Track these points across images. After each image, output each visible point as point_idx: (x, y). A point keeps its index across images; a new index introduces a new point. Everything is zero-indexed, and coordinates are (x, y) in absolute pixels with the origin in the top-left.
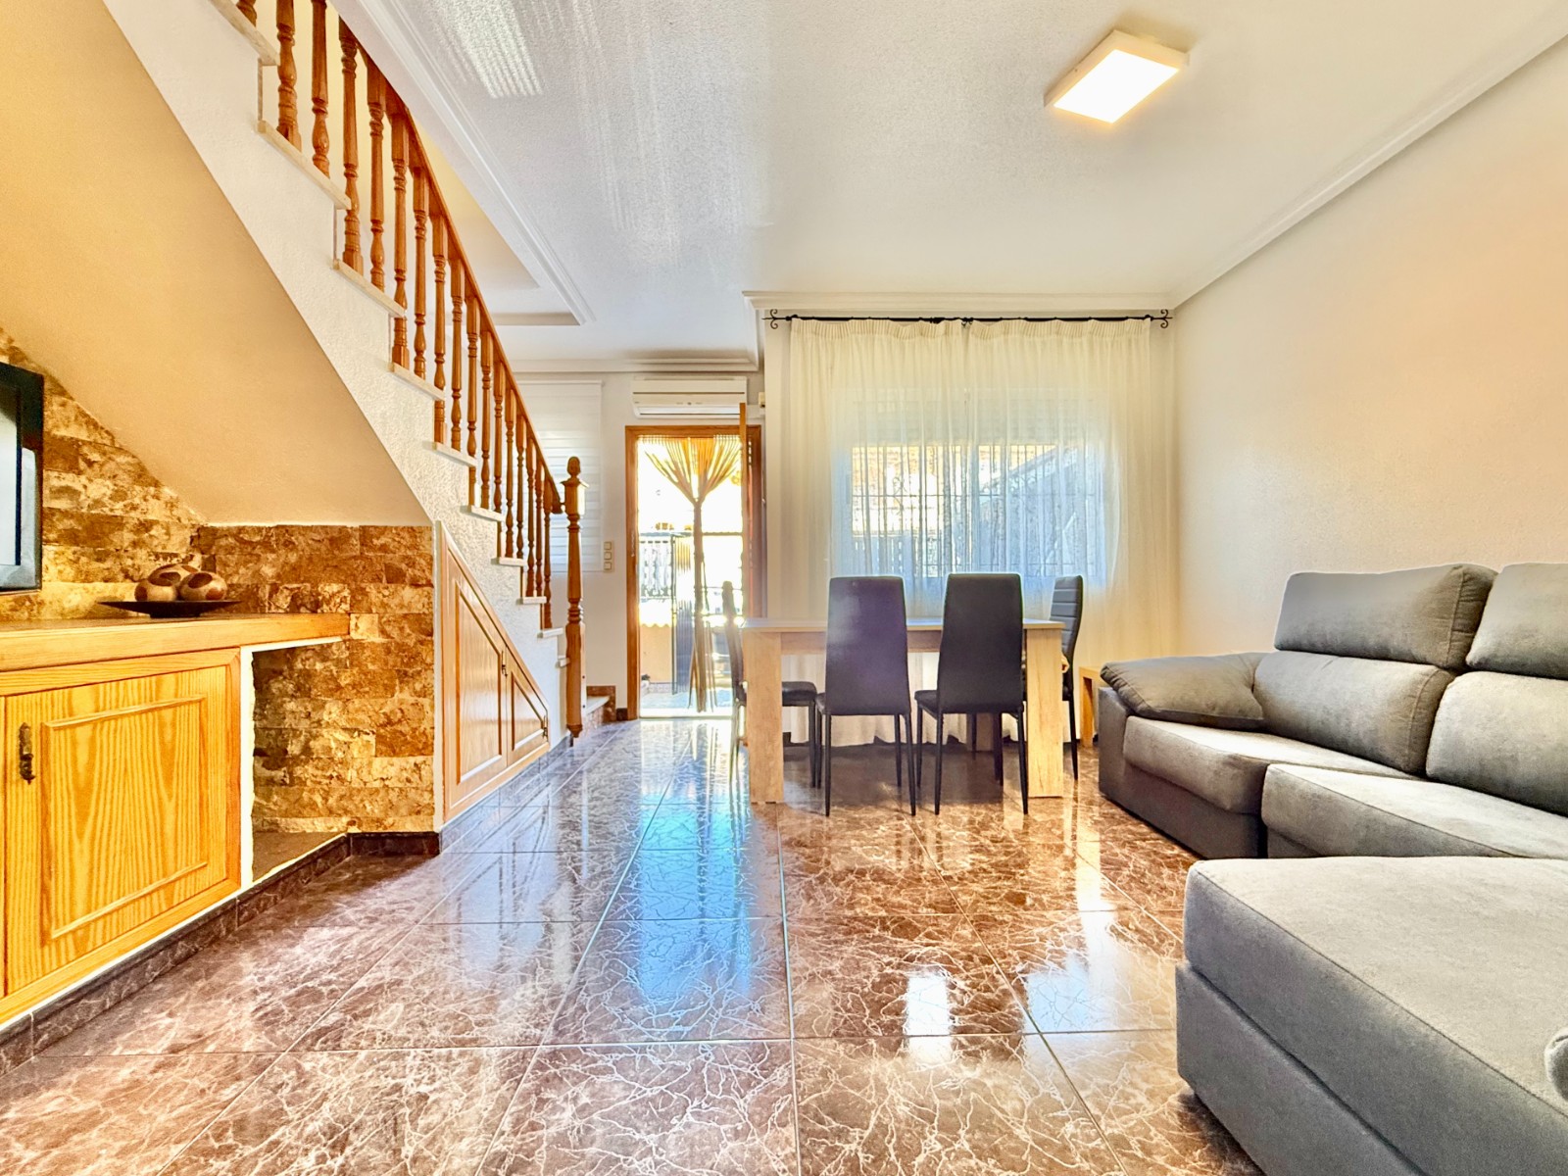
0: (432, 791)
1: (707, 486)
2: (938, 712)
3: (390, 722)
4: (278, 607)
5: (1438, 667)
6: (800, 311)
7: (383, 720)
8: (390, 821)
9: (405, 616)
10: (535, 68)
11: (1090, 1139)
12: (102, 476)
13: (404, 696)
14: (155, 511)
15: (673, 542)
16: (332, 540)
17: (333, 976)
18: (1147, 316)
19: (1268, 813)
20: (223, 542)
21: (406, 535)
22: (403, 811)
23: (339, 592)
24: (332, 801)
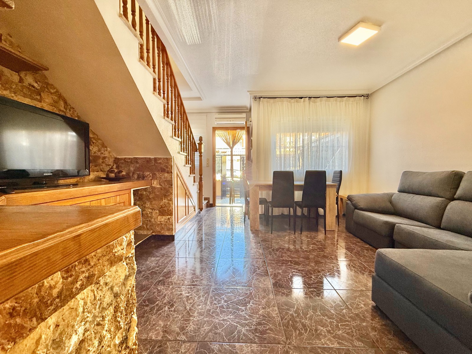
0: (172, 225)
1: (234, 143)
2: (301, 207)
3: (162, 207)
4: (134, 178)
5: (446, 199)
6: (263, 96)
7: (160, 207)
8: (162, 232)
9: (166, 181)
10: (200, 37)
11: (349, 314)
12: (96, 146)
13: (165, 201)
14: (106, 154)
15: (221, 157)
16: (147, 161)
17: (158, 269)
18: (363, 96)
19: (395, 237)
20: (121, 161)
21: (166, 160)
22: (166, 229)
23: (149, 174)
24: (148, 227)
